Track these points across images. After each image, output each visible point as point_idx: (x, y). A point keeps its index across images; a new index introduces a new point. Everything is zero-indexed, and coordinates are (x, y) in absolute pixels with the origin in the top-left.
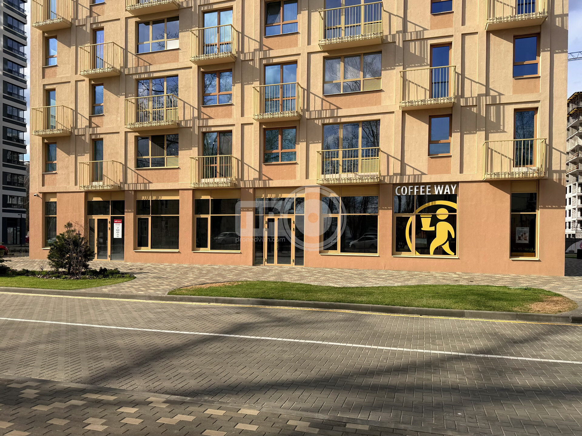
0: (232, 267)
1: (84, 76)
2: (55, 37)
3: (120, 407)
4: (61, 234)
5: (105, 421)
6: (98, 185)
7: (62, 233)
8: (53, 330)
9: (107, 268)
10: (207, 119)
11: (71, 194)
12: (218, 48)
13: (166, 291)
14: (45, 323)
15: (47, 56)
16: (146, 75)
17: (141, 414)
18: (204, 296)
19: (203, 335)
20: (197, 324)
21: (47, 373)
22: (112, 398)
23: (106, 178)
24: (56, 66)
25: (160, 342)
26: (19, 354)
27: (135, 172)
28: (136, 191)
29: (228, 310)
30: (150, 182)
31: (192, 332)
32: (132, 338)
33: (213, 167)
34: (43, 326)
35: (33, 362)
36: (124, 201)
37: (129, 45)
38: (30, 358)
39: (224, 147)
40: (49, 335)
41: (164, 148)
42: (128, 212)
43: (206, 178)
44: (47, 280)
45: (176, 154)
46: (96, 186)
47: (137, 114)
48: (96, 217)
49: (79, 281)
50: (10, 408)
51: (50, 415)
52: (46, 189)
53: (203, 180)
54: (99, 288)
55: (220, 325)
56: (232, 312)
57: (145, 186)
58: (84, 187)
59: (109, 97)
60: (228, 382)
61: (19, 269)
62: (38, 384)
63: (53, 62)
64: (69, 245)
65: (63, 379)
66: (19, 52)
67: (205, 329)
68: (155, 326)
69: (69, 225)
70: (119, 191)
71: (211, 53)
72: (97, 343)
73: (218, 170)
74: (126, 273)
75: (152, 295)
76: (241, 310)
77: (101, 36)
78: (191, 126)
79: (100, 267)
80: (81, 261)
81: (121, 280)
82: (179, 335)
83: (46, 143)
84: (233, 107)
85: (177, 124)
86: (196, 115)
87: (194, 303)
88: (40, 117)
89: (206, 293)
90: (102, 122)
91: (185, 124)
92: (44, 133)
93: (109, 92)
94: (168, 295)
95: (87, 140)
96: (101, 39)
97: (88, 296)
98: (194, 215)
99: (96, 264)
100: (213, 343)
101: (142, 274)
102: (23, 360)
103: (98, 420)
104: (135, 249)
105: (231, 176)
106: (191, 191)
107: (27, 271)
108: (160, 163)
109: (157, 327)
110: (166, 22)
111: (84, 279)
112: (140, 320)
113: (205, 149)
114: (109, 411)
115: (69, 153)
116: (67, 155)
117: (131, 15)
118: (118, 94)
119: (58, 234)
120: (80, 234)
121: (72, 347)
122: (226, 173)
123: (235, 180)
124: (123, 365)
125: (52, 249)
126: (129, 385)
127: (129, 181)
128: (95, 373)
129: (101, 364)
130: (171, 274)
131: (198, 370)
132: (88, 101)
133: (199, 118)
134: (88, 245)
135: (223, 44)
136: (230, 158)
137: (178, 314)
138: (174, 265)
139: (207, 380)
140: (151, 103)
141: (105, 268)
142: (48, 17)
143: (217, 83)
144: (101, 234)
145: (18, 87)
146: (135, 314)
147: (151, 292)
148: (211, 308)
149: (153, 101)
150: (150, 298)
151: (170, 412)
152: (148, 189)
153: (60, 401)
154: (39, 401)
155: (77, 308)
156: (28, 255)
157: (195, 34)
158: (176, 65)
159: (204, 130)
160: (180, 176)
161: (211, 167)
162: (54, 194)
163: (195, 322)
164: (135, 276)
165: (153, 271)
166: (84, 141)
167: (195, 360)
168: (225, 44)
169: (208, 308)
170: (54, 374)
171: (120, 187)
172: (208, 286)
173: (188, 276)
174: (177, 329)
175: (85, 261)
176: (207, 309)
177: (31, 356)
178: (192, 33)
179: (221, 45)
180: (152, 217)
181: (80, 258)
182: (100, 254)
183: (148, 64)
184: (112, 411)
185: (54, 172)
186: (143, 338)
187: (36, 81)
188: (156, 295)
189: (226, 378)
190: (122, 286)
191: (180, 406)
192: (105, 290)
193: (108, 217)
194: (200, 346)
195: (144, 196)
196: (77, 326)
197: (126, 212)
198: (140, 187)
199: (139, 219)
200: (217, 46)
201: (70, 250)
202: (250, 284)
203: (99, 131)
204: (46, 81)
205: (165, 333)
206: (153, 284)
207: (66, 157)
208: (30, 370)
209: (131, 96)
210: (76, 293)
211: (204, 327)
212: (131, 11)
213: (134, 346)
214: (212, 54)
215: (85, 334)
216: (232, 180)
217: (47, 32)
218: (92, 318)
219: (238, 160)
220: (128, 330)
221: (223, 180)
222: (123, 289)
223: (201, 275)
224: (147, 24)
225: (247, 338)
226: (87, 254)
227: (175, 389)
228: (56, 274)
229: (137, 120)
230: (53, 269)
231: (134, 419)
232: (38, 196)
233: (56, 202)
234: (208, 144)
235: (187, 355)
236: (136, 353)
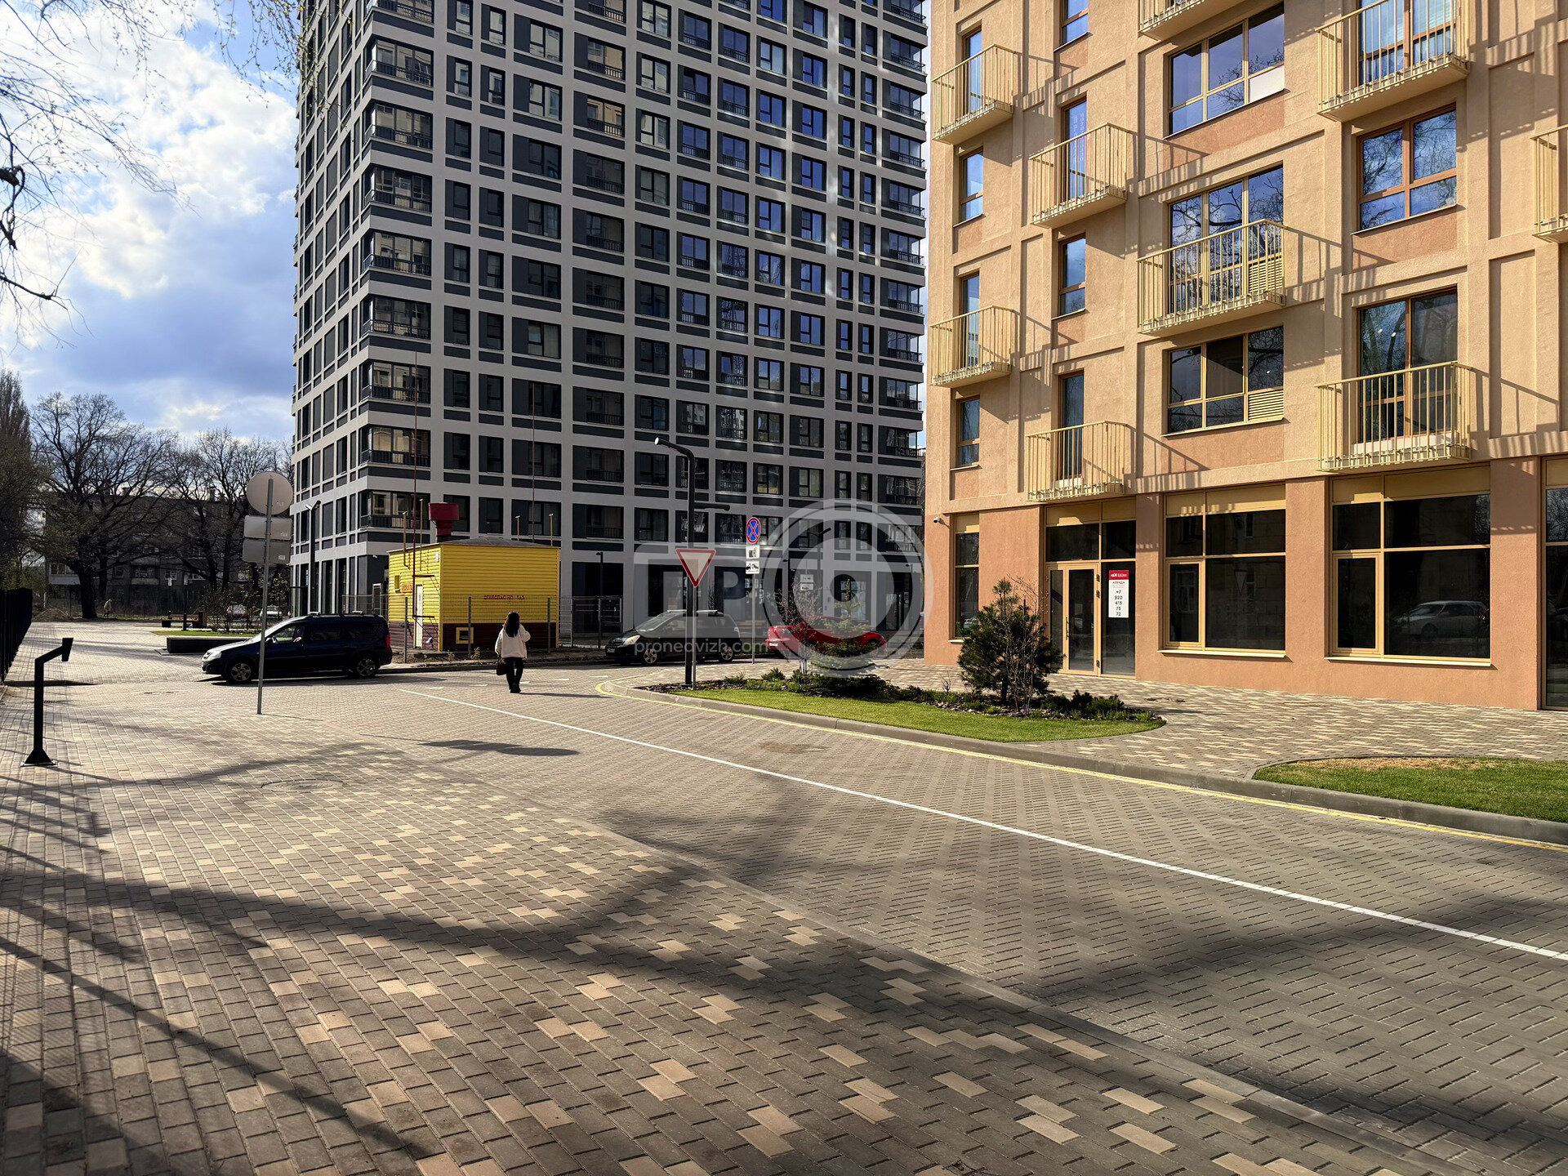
0: (1459, 709)
1: (1042, 224)
2: (980, 151)
3: (1111, 1085)
4: (986, 608)
5: (1070, 1115)
6: (1070, 487)
7: (988, 605)
8: (963, 837)
9: (1091, 692)
10: (1374, 267)
11: (1010, 512)
12: (1407, 55)
13: (1248, 768)
14: (948, 818)
15: (963, 197)
16: (1192, 185)
17: (1169, 1123)
18: (1366, 793)
19: (1364, 915)
20: (1345, 876)
21: (946, 945)
22: (1091, 1054)
23: (1089, 467)
24: (981, 217)
25: (1232, 916)
26: (890, 884)
27: (1163, 445)
28: (1165, 495)
29: (1449, 848)
30: (1202, 468)
31: (1328, 898)
32: (1150, 889)
33: (1392, 405)
34: (942, 825)
35: (915, 910)
36: (1134, 523)
37: (1148, 119)
38: (913, 900)
39: (1430, 342)
40: (954, 848)
41: (1241, 372)
42: (1145, 550)
43: (1369, 439)
44: (956, 715)
45: (1277, 382)
46: (1065, 491)
47: (1170, 291)
48: (1065, 567)
49: (1025, 722)
50: (862, 1017)
51: (942, 1063)
52: (957, 506)
53: (1359, 449)
54: (1070, 743)
55: (1419, 893)
56: (1465, 856)
57: (1190, 480)
58: (1038, 493)
59: (1098, 264)
60: (1454, 1090)
61: (903, 686)
62: (923, 970)
63: (974, 209)
64: (1004, 634)
65: (980, 969)
66: (910, 206)
67: (1373, 898)
68: (1215, 865)
69: (1004, 587)
70: (1123, 496)
71: (1384, 74)
72: (1062, 889)
73: (1409, 413)
74: (1140, 710)
75: (1208, 775)
76: (1500, 855)
77: (1079, 118)
78: (1321, 297)
79: (1074, 689)
80: (1029, 674)
81: (1125, 726)
82: (1289, 904)
83: (958, 400)
84: (1459, 214)
85: (1278, 300)
86: (1336, 260)
87: (1334, 813)
88: (948, 340)
89: (1371, 785)
90: (1082, 330)
91: (1304, 295)
92: (955, 378)
93: (1098, 252)
94: (1255, 781)
95: (1047, 381)
96: (1079, 126)
97: (1045, 762)
98: (1332, 552)
99: (1066, 681)
100: (1397, 947)
101: (1181, 715)
102: (898, 902)
103: (1053, 1107)
104: (1162, 647)
105: (1453, 425)
106: (1322, 483)
107: (918, 691)
108: (1229, 413)
109: (1221, 869)
110: (1246, 32)
111: (1035, 717)
112: (1175, 842)
113: (1366, 358)
114: (1085, 1089)
115: (1005, 418)
116: (1001, 422)
117: (1152, 42)
118: (1119, 251)
119: (981, 609)
120: (1026, 609)
121: (1004, 888)
122: (1434, 418)
123: (1467, 436)
124: (1126, 961)
125: (967, 642)
126: (1140, 1023)
127: (1148, 470)
128: (1054, 970)
129: (1068, 950)
130: (1264, 721)
131: (1346, 1025)
132: (1050, 283)
133: (1345, 269)
134: (1047, 634)
135: (1424, 38)
136: (1451, 371)
137: (1285, 838)
138: (1273, 694)
139: (1378, 1064)
140: (1205, 257)
141: (1087, 694)
142: (965, 109)
143: (1404, 159)
144: (1079, 607)
145: (908, 285)
146: (1162, 823)
147: (1206, 766)
148: (1389, 833)
149: (1212, 251)
150: (1203, 782)
151: (1255, 1142)
152: (1196, 486)
153: (967, 1030)
154: (921, 1018)
155: (1019, 788)
156: (922, 656)
157: (1332, 37)
158: (1278, 139)
159: (1363, 300)
160: (1288, 443)
161: (1384, 406)
162: (973, 515)
163: (1338, 871)
164: (1163, 718)
165: (1211, 708)
166: (1040, 383)
167: (1340, 990)
168: (1432, 35)
169: (1379, 832)
170: (959, 950)
171: (1124, 487)
172: (1379, 764)
173: (1312, 728)
174: (1279, 884)
175: (1040, 674)
176: (1377, 835)
177: (915, 894)
178: (1325, 34)
179: (1415, 42)
180: (1207, 560)
181: (1028, 666)
182: (1077, 656)
183: (1198, 156)
184: (1092, 1093)
185: (974, 465)
186: (1182, 894)
187: (940, 262)
188: (1221, 777)
189: (1447, 1074)
190: (1128, 744)
191: (1288, 1131)
192: (1087, 750)
193: (1095, 566)
194: (1355, 949)
195: (1187, 506)
196: (1017, 835)
197: (1141, 551)
198: (1177, 483)
199: (1174, 568)
200: (1405, 50)
201: (1004, 646)
202: (1530, 769)
203: (1074, 351)
204: (960, 258)
205: (1247, 889)
206: (1211, 744)
207: (1001, 427)
208: (911, 930)
209: (1152, 251)
210: (1017, 751)
211: (1368, 892)
212: (1152, 33)
213: (1156, 913)
214: (1387, 77)
215: (1034, 860)
216: (1455, 440)
217: (962, 145)
218: (1053, 820)
219: (1479, 374)
220: (1143, 865)
221: (1426, 440)
222: (1131, 751)
223: (1355, 727)
224: (1195, 51)
225: (1525, 953)
226: (1043, 656)
227: (1273, 1068)
228: (976, 702)
229: (1170, 309)
230: (970, 690)
231: (1149, 1136)
232: (941, 522)
233: (977, 534)
234: (1374, 343)
235: (1313, 969)
236: (1162, 935)
